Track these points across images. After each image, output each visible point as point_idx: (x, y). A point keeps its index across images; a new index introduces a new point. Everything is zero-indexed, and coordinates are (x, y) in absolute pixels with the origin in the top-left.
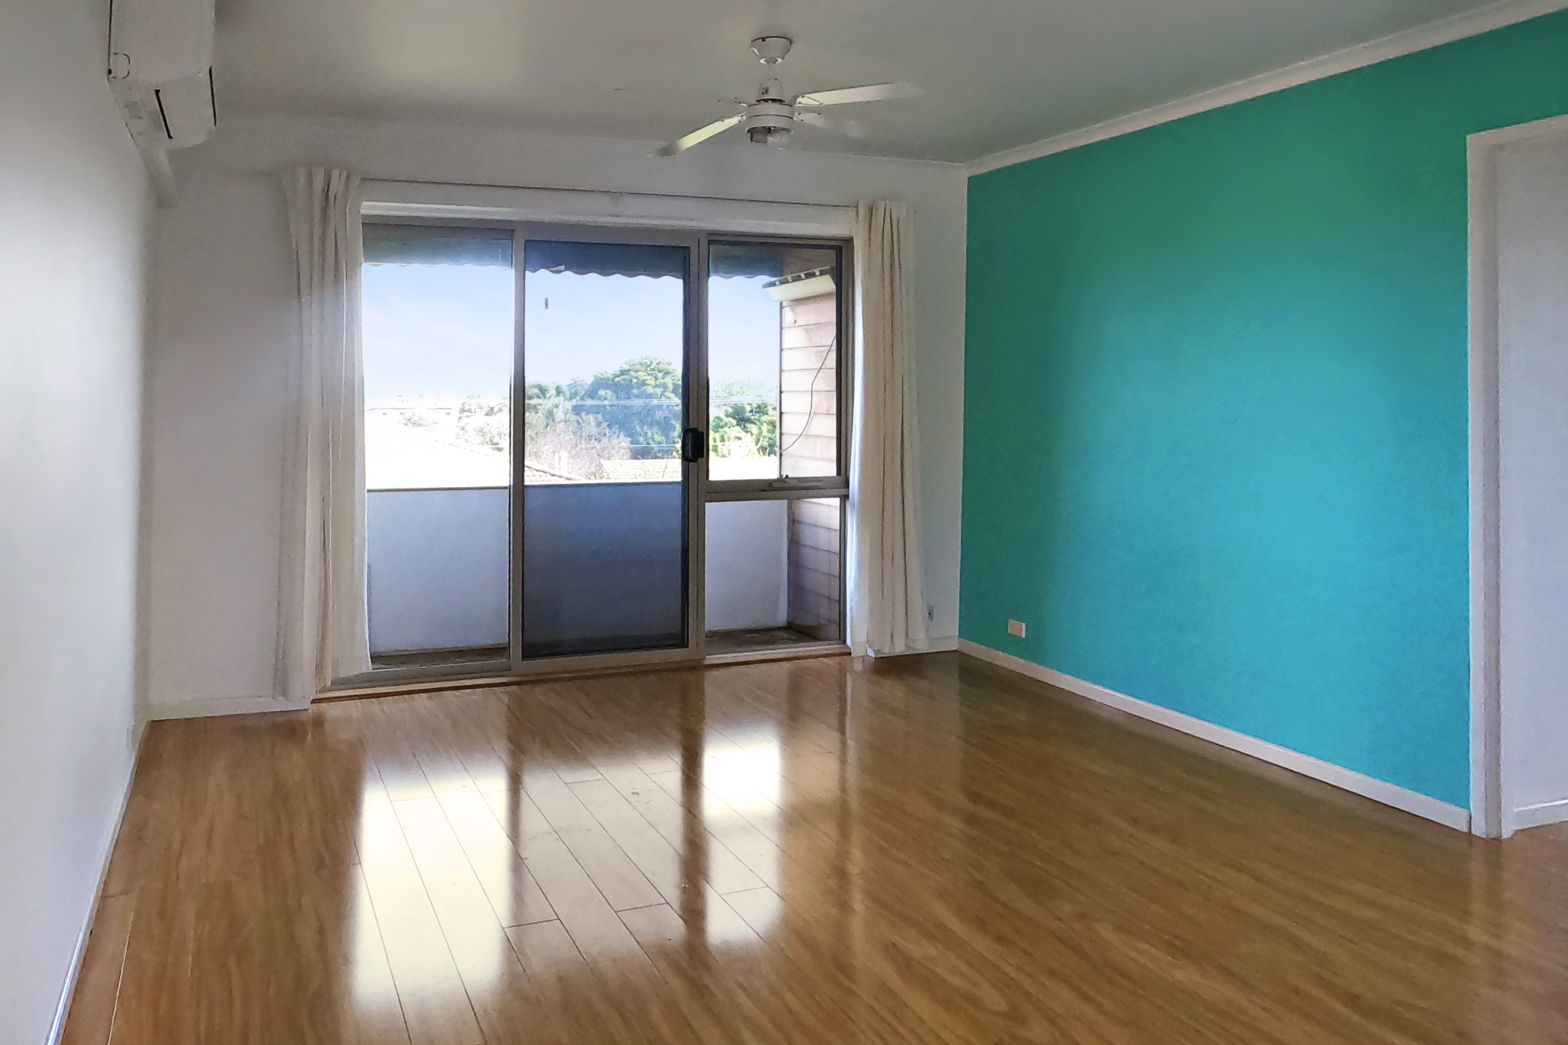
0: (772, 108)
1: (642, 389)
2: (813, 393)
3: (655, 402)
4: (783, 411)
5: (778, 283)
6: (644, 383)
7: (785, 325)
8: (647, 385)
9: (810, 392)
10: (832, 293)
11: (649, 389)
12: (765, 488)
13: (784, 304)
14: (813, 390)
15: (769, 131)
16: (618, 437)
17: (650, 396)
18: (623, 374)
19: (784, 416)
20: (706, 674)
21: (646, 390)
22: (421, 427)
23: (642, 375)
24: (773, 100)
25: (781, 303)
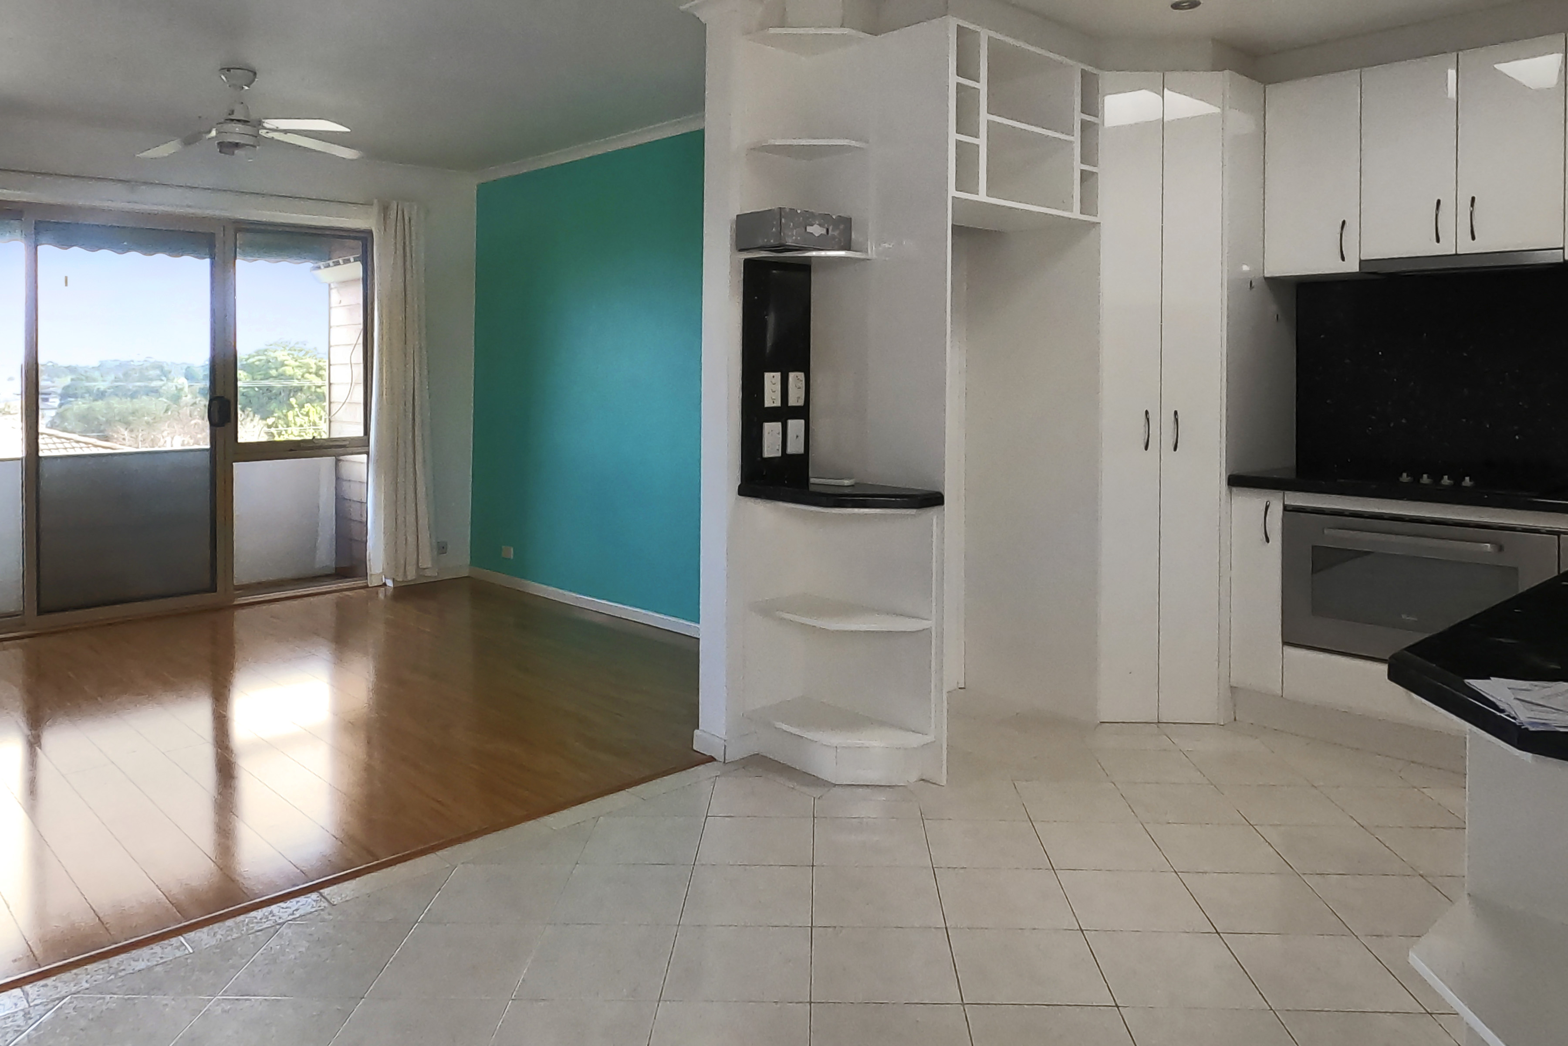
0: (238, 128)
1: (281, 370)
2: (353, 365)
3: (295, 383)
4: (331, 382)
5: (322, 267)
6: (283, 364)
7: (333, 305)
8: (286, 365)
9: (350, 365)
10: (359, 280)
11: (289, 371)
12: (293, 448)
13: (332, 286)
14: (352, 362)
15: (237, 145)
16: (252, 420)
17: (291, 378)
18: (258, 355)
19: (333, 387)
20: (235, 613)
21: (284, 371)
22: (8, 416)
23: (281, 355)
24: (239, 121)
25: (330, 285)
